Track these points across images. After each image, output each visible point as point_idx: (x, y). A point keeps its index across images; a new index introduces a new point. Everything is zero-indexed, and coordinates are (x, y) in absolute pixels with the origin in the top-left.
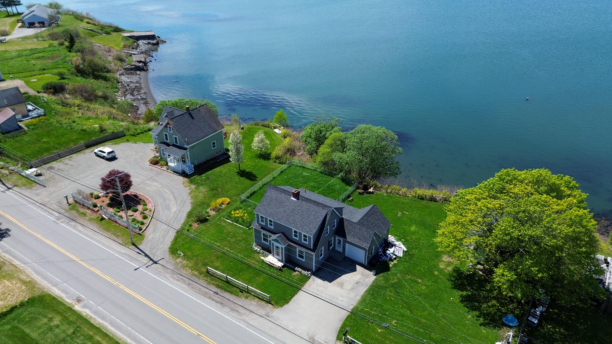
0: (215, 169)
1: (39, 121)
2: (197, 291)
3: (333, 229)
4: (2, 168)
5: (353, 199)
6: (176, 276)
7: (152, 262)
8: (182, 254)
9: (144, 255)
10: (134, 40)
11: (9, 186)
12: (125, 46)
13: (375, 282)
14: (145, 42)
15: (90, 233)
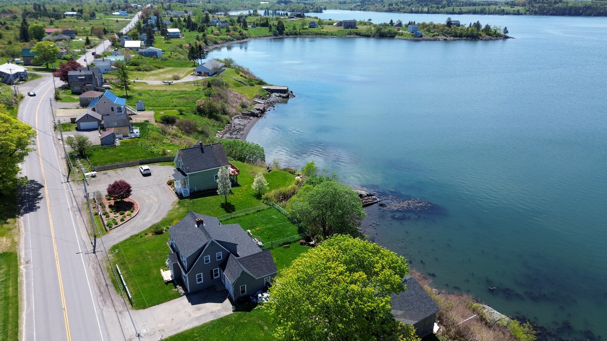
2: (97, 280)
3: (217, 260)
4: (77, 168)
5: (290, 247)
6: (96, 265)
7: (92, 251)
8: (117, 252)
9: (93, 245)
10: (268, 92)
11: (70, 180)
12: (256, 96)
13: (228, 316)
14: (277, 94)
15: (80, 222)
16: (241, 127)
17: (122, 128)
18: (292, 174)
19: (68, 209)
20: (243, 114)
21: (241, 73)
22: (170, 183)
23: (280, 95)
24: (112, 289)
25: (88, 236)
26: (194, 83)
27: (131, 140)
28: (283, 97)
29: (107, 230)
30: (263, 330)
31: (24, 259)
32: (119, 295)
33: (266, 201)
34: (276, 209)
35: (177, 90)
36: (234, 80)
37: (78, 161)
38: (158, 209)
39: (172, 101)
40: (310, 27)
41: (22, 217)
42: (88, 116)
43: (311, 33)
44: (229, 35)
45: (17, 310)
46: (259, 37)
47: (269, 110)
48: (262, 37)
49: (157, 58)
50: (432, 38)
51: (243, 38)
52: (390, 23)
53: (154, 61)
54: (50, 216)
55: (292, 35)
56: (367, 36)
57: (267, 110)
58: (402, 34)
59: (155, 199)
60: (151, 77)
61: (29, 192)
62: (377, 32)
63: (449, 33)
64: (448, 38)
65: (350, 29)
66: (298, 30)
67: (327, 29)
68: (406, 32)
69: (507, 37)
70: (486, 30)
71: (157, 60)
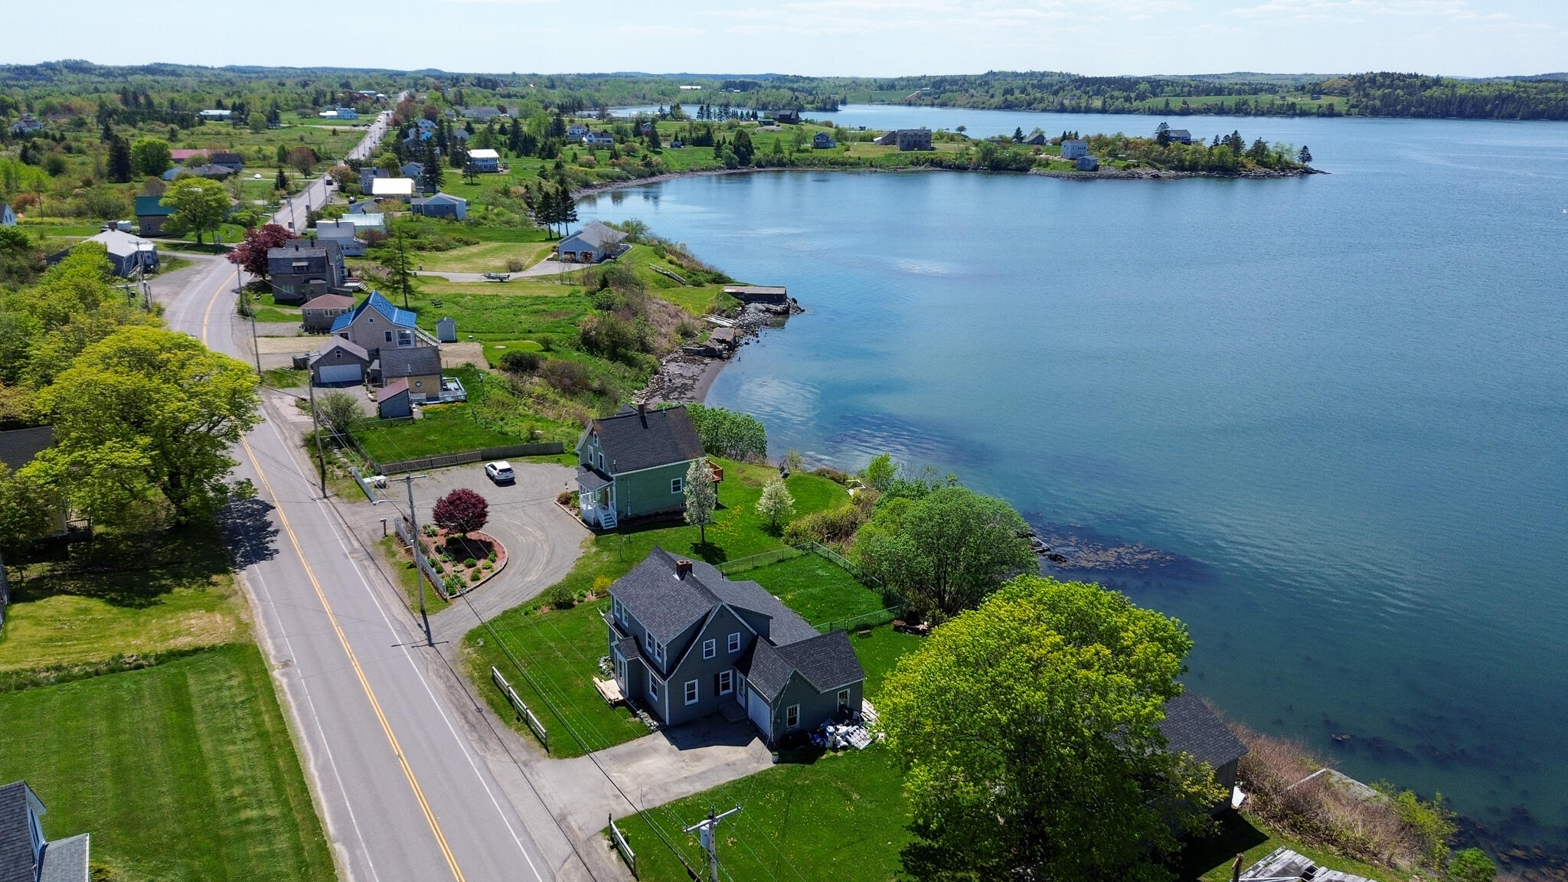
0: (657, 531)
1: (448, 410)
2: (454, 699)
3: (730, 651)
4: (339, 468)
5: (871, 636)
6: (442, 670)
7: (426, 642)
8: (482, 643)
9: (425, 629)
10: (739, 301)
11: (328, 493)
12: (712, 312)
13: (766, 772)
14: (760, 306)
15: (379, 581)
16: (686, 382)
17: (422, 379)
18: (839, 483)
19: (345, 555)
20: (686, 351)
21: (669, 257)
22: (565, 500)
23: (767, 309)
24: (493, 719)
25: (405, 611)
26: (561, 278)
27: (447, 406)
28: (776, 313)
29: (446, 600)
30: (850, 800)
31: (276, 658)
32: (513, 729)
33: (792, 541)
34: (821, 556)
35: (523, 294)
36: (655, 273)
37: (337, 454)
38: (552, 555)
39: (517, 319)
40: (817, 146)
41: (243, 572)
42: (338, 352)
43: (820, 160)
44: (619, 165)
45: (293, 757)
46: (692, 171)
47: (747, 344)
48: (697, 171)
49: (456, 220)
50: (1124, 173)
51: (653, 174)
52: (1014, 137)
53: (451, 226)
54: (308, 570)
55: (773, 165)
56: (960, 168)
57: (743, 342)
58: (1047, 164)
59: (539, 534)
60: (453, 265)
61: (243, 519)
62: (984, 160)
63: (1165, 160)
64: (1163, 173)
65: (916, 152)
66: (787, 154)
67: (858, 151)
68: (1056, 158)
69: (1309, 172)
70: (1257, 152)
71: (457, 224)
